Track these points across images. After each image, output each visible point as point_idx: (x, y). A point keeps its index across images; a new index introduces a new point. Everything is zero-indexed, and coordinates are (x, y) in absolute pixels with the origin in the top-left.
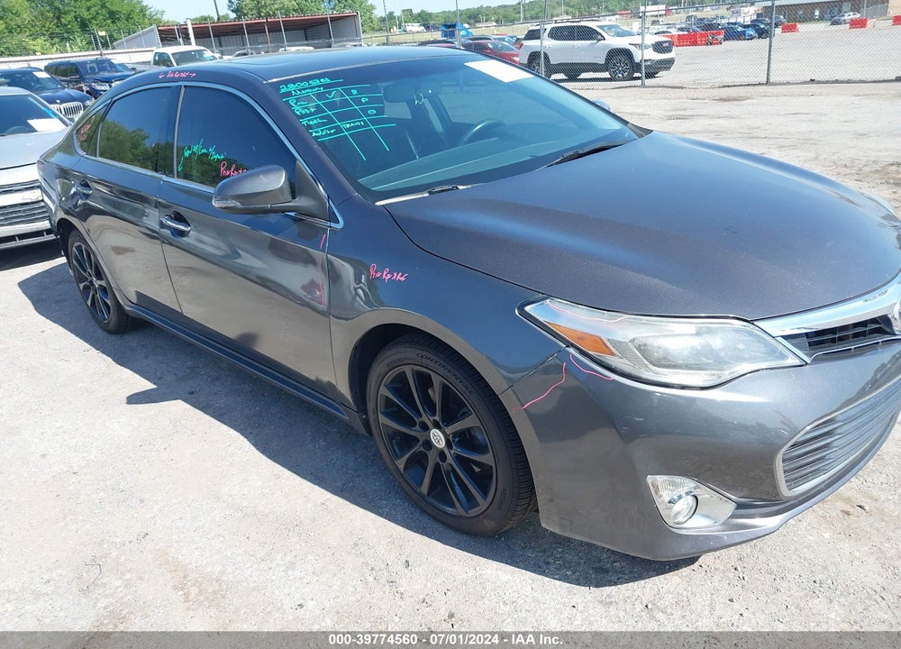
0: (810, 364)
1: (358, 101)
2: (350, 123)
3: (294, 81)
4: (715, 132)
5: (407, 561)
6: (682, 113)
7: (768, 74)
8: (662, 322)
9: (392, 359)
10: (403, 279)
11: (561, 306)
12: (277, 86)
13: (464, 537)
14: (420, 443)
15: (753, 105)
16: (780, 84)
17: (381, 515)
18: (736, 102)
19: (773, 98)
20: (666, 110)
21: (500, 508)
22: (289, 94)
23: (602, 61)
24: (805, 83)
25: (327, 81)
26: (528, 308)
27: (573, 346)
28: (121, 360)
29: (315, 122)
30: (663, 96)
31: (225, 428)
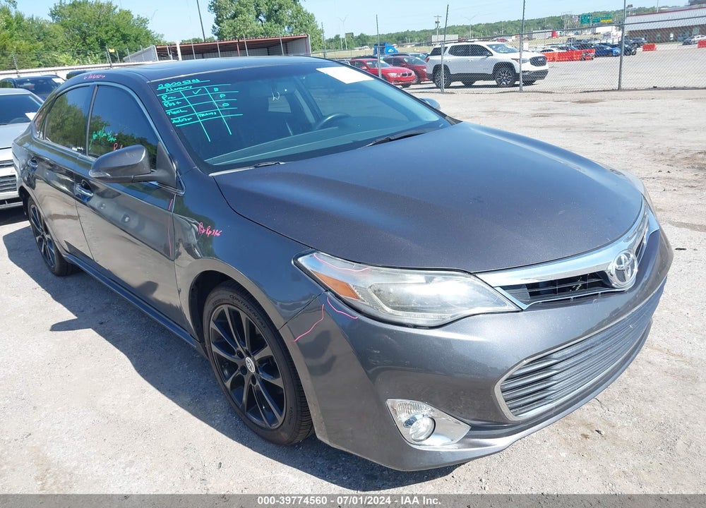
0: (526, 310)
1: (216, 97)
2: (205, 113)
3: (170, 81)
4: (567, 126)
5: (220, 463)
6: (545, 112)
7: (619, 82)
8: (397, 272)
9: (216, 298)
10: (218, 235)
11: (326, 258)
12: (156, 84)
13: (271, 446)
14: (239, 368)
15: (603, 106)
16: (629, 90)
17: (212, 425)
18: (590, 104)
19: (621, 101)
20: (534, 110)
21: (289, 423)
22: (164, 91)
23: (490, 72)
24: (649, 89)
25: (198, 81)
26: (300, 260)
27: (330, 290)
28: (57, 297)
29: (178, 112)
30: (535, 99)
31: (117, 351)
